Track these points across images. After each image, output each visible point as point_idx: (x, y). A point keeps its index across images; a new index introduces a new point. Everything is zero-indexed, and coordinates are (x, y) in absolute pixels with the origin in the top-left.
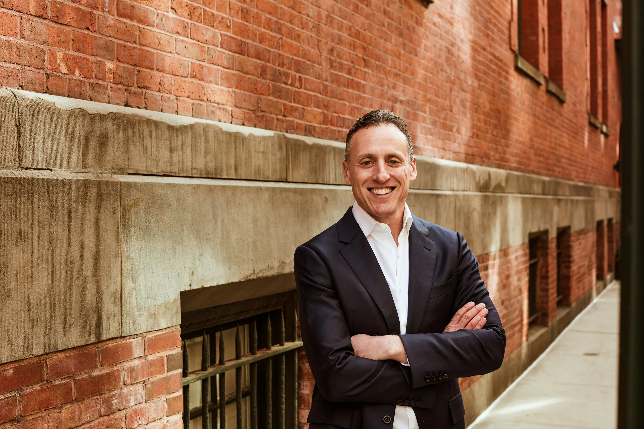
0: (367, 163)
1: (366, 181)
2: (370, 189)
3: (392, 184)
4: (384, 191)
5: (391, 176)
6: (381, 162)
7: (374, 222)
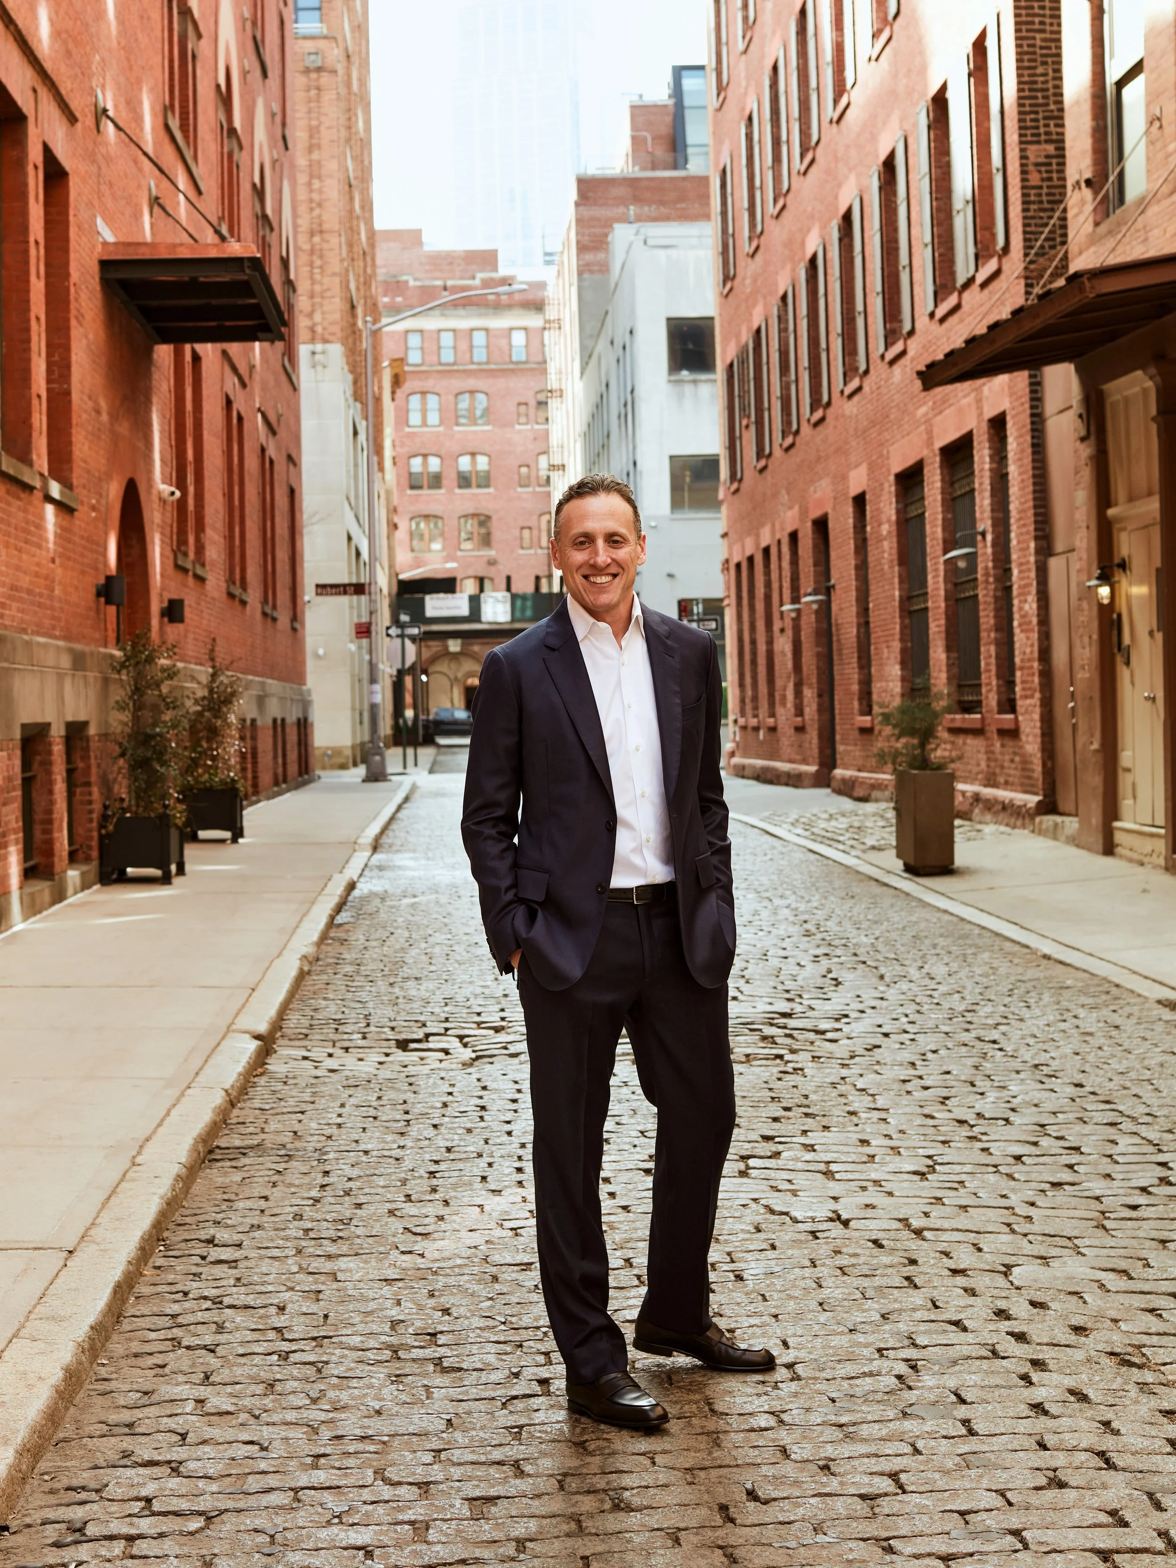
0: (582, 543)
1: (580, 567)
2: (586, 577)
3: (613, 570)
4: (604, 579)
5: (613, 560)
6: (600, 543)
7: (592, 620)
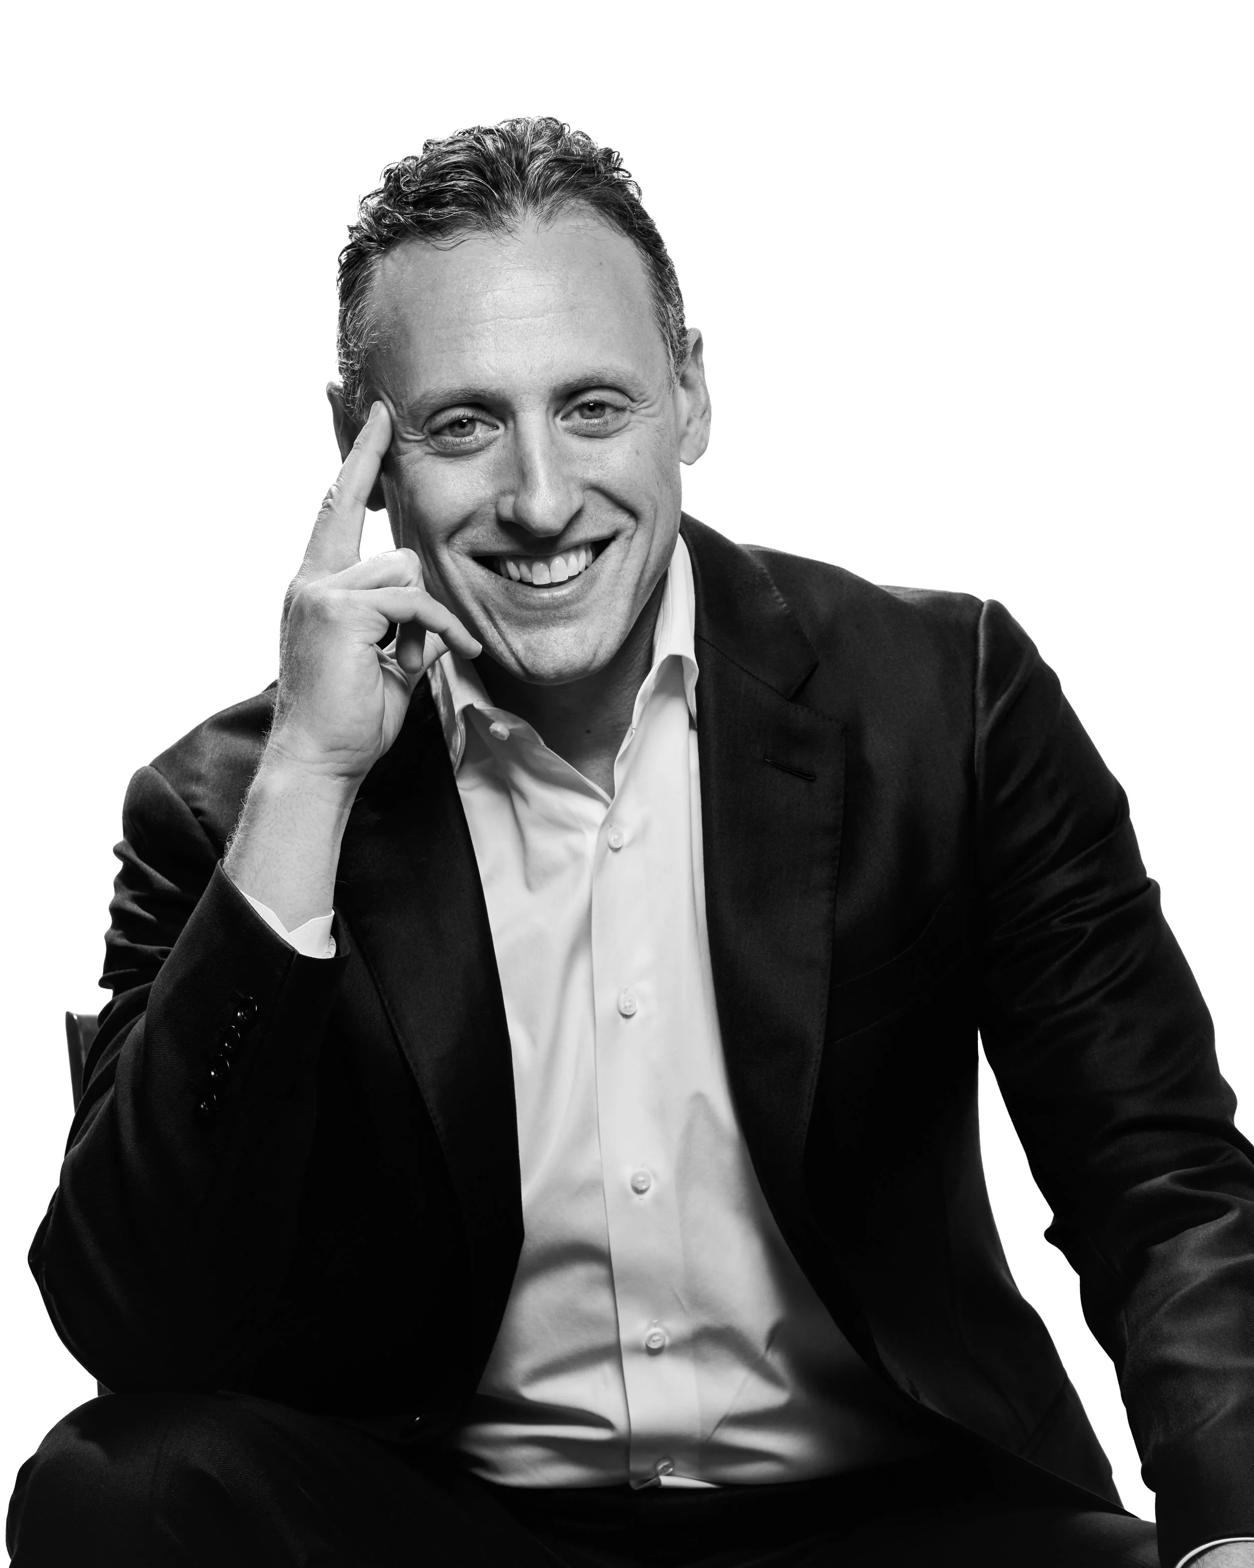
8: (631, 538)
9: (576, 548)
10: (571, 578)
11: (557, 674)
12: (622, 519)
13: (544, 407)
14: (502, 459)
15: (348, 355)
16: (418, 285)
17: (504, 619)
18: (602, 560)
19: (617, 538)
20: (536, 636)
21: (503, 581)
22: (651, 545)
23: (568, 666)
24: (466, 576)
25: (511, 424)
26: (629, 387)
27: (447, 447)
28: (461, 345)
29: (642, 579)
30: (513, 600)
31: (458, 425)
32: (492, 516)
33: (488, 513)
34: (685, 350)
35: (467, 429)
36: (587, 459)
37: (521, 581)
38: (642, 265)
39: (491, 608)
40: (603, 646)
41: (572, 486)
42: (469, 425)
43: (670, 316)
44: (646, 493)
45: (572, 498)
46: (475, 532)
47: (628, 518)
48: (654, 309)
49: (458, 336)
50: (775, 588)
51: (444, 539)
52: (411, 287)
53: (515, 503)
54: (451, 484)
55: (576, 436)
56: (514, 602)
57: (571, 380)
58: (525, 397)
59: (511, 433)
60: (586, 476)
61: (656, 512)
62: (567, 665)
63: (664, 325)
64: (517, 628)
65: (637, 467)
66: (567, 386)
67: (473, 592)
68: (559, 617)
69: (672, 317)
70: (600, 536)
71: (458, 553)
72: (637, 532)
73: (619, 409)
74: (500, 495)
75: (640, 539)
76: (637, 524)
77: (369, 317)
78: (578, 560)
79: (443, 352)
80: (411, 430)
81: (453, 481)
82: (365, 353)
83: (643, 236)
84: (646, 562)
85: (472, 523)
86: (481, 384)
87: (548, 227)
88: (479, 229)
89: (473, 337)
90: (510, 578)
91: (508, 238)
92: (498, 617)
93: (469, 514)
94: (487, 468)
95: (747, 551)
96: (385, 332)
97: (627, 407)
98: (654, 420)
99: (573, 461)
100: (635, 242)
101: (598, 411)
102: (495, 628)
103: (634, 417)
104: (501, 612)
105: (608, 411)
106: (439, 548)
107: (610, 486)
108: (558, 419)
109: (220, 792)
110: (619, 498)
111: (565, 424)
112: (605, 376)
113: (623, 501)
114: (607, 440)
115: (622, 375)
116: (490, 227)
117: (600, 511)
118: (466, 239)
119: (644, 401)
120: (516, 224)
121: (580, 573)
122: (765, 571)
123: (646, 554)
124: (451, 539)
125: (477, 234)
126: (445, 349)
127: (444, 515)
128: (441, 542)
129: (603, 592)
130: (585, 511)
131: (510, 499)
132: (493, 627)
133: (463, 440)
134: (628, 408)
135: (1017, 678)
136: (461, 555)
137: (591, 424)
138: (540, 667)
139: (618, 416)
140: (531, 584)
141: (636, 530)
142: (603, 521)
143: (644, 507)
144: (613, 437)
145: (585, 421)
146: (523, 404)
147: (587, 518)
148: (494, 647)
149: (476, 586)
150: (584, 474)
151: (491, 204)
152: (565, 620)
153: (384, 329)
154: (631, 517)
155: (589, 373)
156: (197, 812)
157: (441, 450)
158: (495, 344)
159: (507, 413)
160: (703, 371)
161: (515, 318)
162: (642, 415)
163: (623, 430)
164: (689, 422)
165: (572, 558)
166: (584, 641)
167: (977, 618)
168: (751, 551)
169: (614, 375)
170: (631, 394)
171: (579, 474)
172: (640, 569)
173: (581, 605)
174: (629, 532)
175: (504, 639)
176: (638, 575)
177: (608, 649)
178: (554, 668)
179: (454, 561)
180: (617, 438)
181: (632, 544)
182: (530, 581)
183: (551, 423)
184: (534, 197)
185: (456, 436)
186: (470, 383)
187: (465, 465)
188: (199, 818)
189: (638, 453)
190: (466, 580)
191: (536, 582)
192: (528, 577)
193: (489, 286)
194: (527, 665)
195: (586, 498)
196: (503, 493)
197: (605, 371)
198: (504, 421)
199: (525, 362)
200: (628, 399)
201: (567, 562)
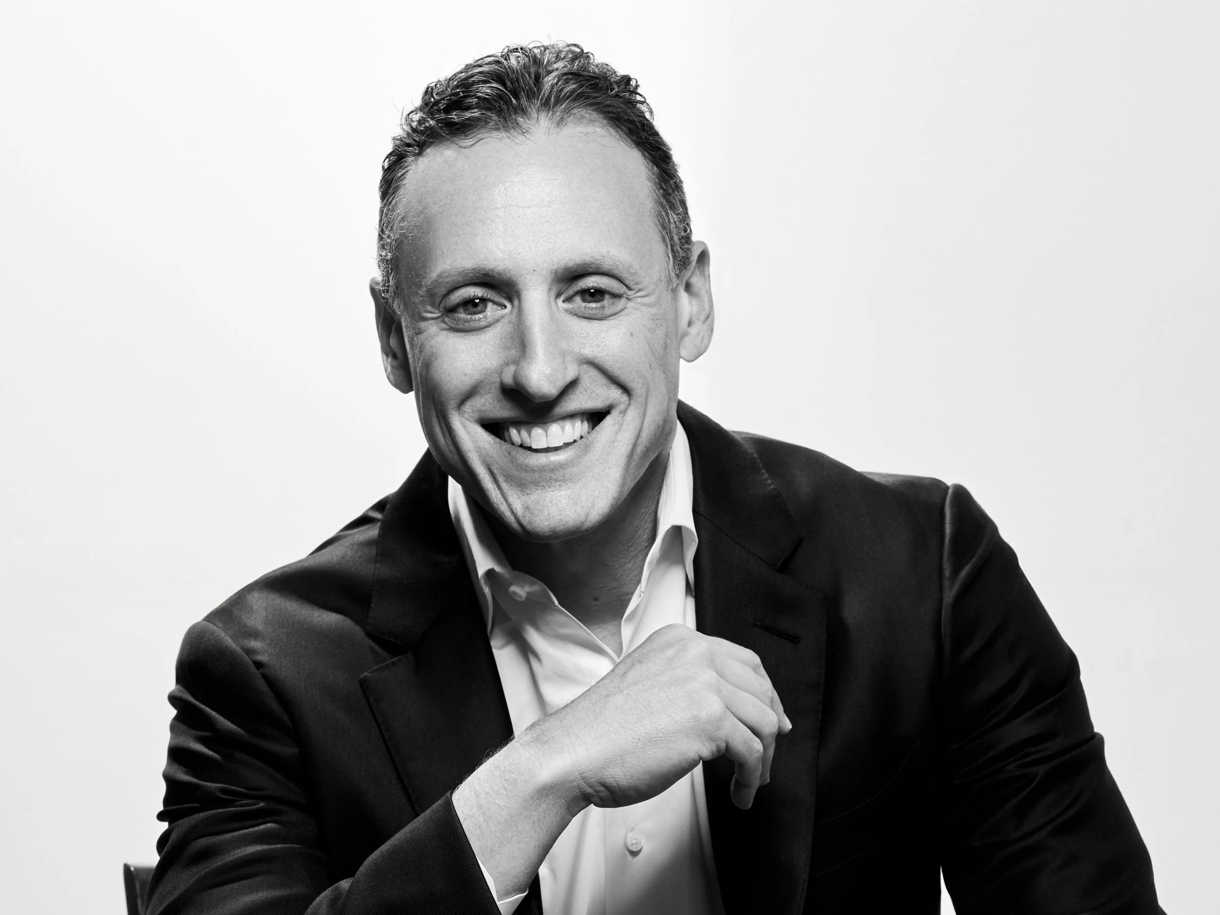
8: (624, 412)
9: (572, 416)
10: (567, 445)
11: (552, 531)
12: (615, 394)
13: (546, 287)
14: (507, 333)
15: (383, 247)
16: (440, 178)
17: (506, 481)
18: (597, 431)
19: (611, 412)
20: (535, 497)
21: (506, 446)
22: (643, 421)
23: (562, 525)
24: (474, 441)
25: (516, 303)
26: (625, 275)
27: (459, 323)
28: (473, 229)
29: (634, 452)
30: (514, 463)
31: (470, 304)
32: (497, 385)
33: (493, 382)
34: (688, 258)
35: (479, 308)
36: (584, 337)
37: (521, 446)
38: (647, 173)
39: (495, 471)
40: (595, 509)
41: (568, 359)
42: (481, 305)
43: (672, 221)
44: (637, 372)
45: (567, 368)
46: (483, 400)
47: (621, 393)
48: (655, 212)
49: (472, 222)
50: (764, 471)
51: (455, 405)
52: (435, 180)
53: (516, 370)
54: (461, 355)
55: (575, 317)
56: (515, 464)
57: (571, 264)
58: (528, 277)
59: (515, 310)
60: (582, 351)
61: (648, 391)
62: (561, 523)
63: (664, 228)
64: (517, 490)
65: (630, 347)
66: (567, 270)
67: (480, 456)
68: (555, 479)
69: (673, 223)
70: (594, 407)
71: (468, 420)
72: (629, 407)
73: (616, 296)
74: (504, 365)
75: (633, 414)
76: (630, 400)
77: (400, 210)
78: (573, 429)
79: (459, 235)
80: (429, 308)
81: (463, 353)
82: (395, 242)
83: (651, 150)
84: (638, 436)
85: (480, 392)
86: (490, 264)
87: (559, 130)
88: (497, 129)
89: (485, 223)
90: (513, 444)
91: (521, 138)
92: (501, 479)
93: (478, 383)
94: (494, 342)
95: (738, 437)
96: (411, 221)
97: (623, 294)
98: (650, 309)
99: (572, 338)
100: (644, 155)
101: (598, 297)
102: (498, 489)
103: (630, 304)
104: (503, 475)
105: (607, 297)
106: (451, 414)
107: (604, 362)
108: (560, 301)
109: (277, 648)
110: (611, 373)
111: (566, 305)
112: (602, 263)
113: (616, 377)
114: (604, 322)
115: (618, 263)
116: (506, 128)
117: (595, 385)
118: (484, 137)
119: (640, 290)
120: (530, 126)
121: (575, 441)
122: (755, 456)
123: (638, 428)
124: (462, 407)
125: (495, 134)
126: (460, 233)
127: (454, 384)
128: (453, 408)
129: (597, 460)
130: (580, 383)
131: (512, 368)
132: (497, 489)
133: (474, 317)
134: (625, 295)
135: (980, 552)
136: (471, 422)
137: (589, 308)
138: (536, 525)
139: (614, 302)
140: (529, 449)
141: (629, 405)
142: (597, 395)
143: (636, 385)
144: (611, 320)
145: (584, 304)
146: (526, 283)
147: (582, 390)
148: (497, 508)
149: (484, 451)
150: (581, 349)
151: (508, 109)
152: (560, 483)
153: (411, 219)
154: (624, 393)
155: (588, 259)
156: (259, 665)
157: (453, 326)
158: (504, 229)
159: (513, 293)
160: (710, 281)
161: (523, 207)
162: (638, 303)
163: (620, 314)
164: (690, 324)
165: (568, 425)
166: (577, 503)
167: (944, 499)
168: (741, 438)
169: (611, 263)
170: (627, 282)
171: (576, 349)
172: (632, 442)
173: (575, 470)
174: (622, 407)
175: (506, 500)
176: (631, 446)
177: (600, 512)
178: (549, 525)
179: (465, 427)
180: (614, 321)
181: (626, 418)
182: (529, 446)
183: (553, 303)
184: (546, 104)
185: (469, 314)
186: (479, 263)
187: (474, 339)
188: (260, 670)
189: (632, 335)
190: (475, 445)
191: (534, 447)
192: (528, 442)
193: (501, 179)
194: (525, 523)
195: (582, 372)
196: (507, 364)
197: (603, 258)
198: (511, 300)
199: (530, 246)
200: (625, 288)
201: (563, 429)
